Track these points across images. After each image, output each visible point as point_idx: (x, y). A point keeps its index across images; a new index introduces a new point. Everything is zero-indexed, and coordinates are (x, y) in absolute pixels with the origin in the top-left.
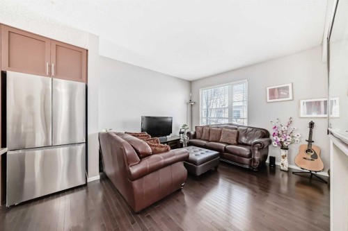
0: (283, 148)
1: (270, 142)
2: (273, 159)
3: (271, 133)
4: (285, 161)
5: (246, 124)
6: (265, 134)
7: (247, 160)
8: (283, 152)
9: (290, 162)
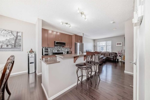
0: (120, 56)
1: (117, 55)
2: (118, 59)
3: (117, 53)
4: (121, 59)
5: (111, 51)
6: (116, 54)
7: (112, 59)
8: (120, 57)
9: (122, 60)
